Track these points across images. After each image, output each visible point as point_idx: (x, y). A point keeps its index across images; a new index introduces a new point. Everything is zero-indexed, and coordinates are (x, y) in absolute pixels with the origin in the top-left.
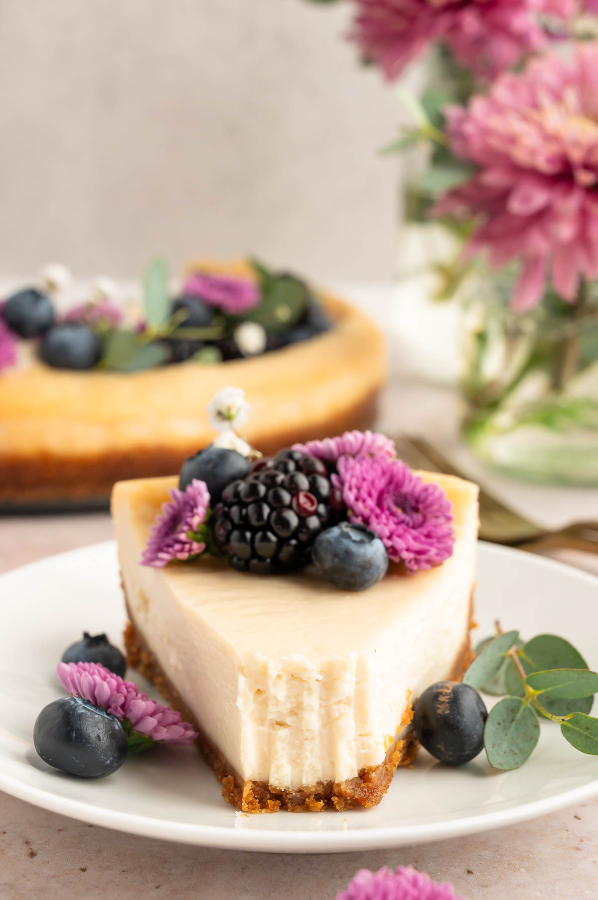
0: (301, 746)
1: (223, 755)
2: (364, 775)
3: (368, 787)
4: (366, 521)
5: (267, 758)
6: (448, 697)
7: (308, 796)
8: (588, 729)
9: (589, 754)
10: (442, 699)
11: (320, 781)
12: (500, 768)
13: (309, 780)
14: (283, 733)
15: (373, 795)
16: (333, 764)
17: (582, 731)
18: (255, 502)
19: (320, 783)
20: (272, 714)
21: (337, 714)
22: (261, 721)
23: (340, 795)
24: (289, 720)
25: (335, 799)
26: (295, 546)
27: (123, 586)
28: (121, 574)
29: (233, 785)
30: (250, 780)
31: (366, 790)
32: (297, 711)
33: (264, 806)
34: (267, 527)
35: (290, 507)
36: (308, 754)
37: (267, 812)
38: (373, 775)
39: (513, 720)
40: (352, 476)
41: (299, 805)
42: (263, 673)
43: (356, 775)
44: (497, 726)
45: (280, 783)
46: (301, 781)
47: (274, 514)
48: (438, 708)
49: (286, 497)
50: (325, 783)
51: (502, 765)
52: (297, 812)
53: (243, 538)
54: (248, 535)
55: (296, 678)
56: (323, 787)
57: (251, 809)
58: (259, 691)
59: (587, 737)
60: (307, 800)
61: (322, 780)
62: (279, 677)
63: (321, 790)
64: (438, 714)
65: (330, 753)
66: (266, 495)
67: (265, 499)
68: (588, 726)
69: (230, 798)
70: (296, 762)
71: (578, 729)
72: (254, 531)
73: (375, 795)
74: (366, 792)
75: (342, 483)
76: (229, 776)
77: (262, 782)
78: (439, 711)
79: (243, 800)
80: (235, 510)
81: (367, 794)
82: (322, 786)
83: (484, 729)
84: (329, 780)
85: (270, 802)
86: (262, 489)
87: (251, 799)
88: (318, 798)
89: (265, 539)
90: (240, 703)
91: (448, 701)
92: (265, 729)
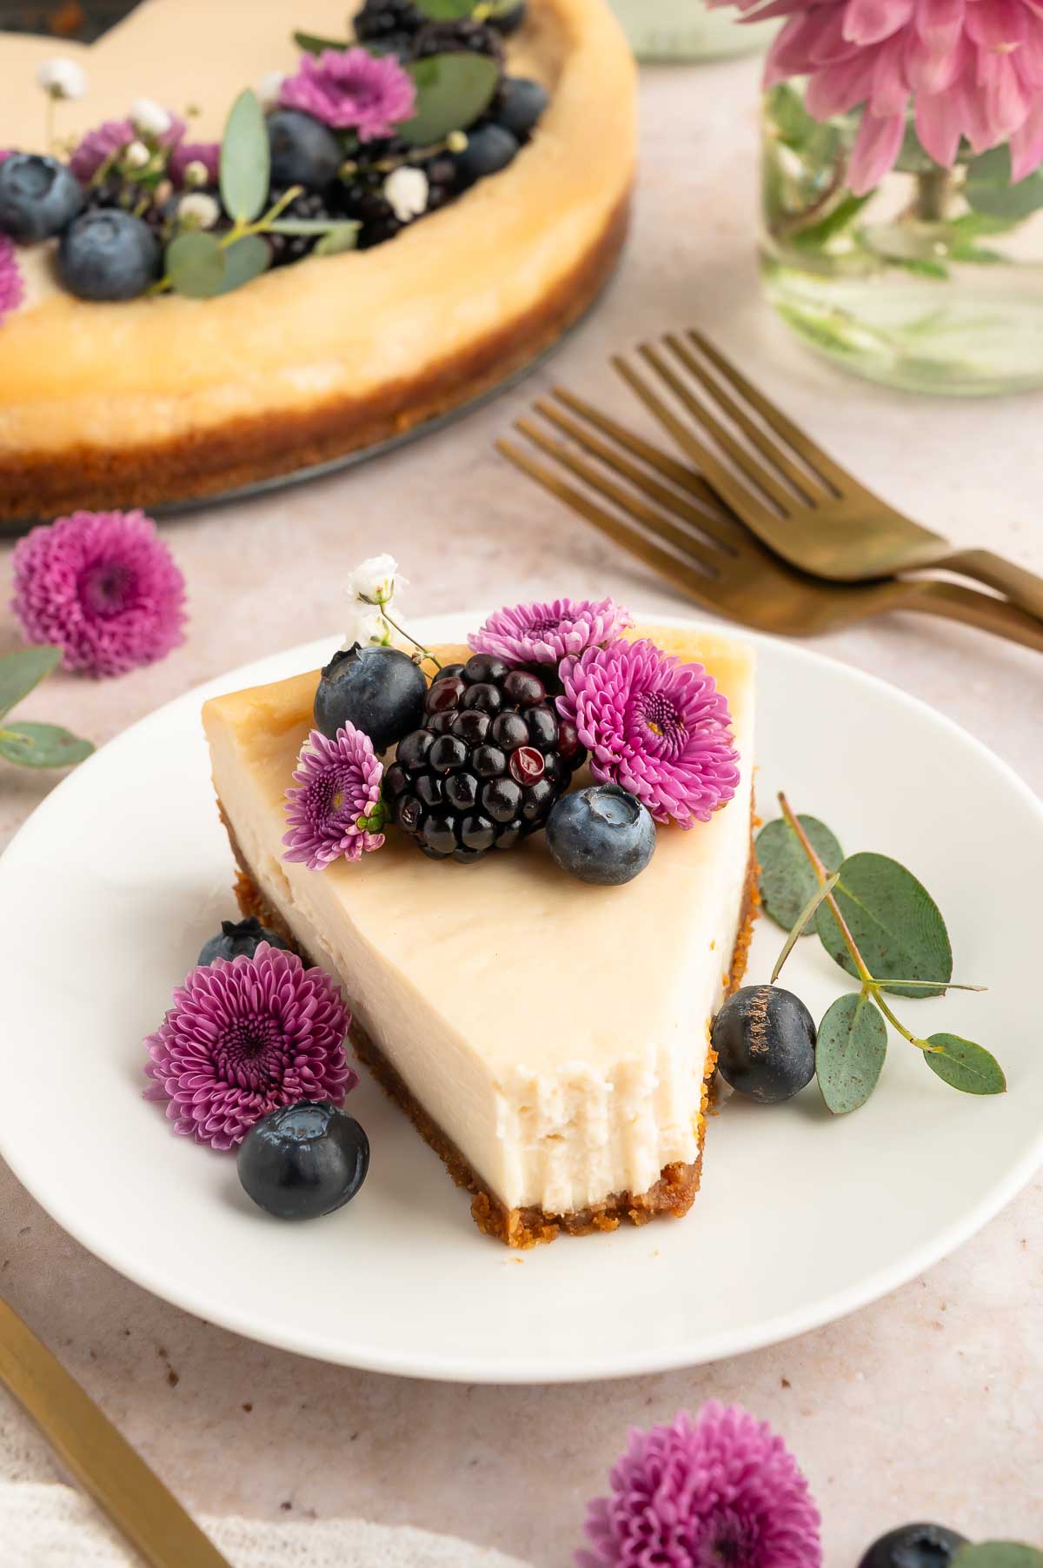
0: (584, 1159)
1: (463, 1155)
2: (669, 1174)
3: (676, 1190)
4: (616, 769)
5: (539, 1178)
6: (763, 1025)
7: (596, 1215)
8: (963, 1056)
9: (967, 1092)
10: (755, 1028)
11: (612, 1194)
12: (843, 1110)
13: (597, 1195)
14: (560, 1150)
15: (684, 1200)
16: (628, 1172)
17: (954, 1060)
18: (454, 772)
19: (611, 1196)
20: (543, 1130)
21: (631, 1117)
22: (528, 1138)
23: (640, 1208)
24: (566, 1134)
25: (633, 1213)
26: (521, 827)
27: (225, 819)
28: (220, 804)
29: (488, 1207)
30: (516, 1209)
31: (674, 1195)
32: (578, 1121)
33: (537, 1234)
34: (479, 810)
35: (506, 774)
36: (594, 1169)
37: (542, 1242)
38: (682, 1173)
39: (850, 1029)
40: (587, 699)
41: (584, 1225)
42: (531, 1089)
43: (658, 1177)
44: (831, 1046)
45: (558, 1207)
46: (587, 1198)
47: (486, 789)
48: (752, 1044)
49: (498, 757)
50: (618, 1195)
51: (844, 1106)
52: (583, 1235)
53: (442, 827)
54: (450, 822)
55: (577, 1088)
56: (616, 1199)
57: (523, 1242)
58: (524, 1109)
59: (963, 1068)
60: (595, 1219)
61: (614, 1192)
62: (554, 1093)
63: (613, 1204)
64: (753, 1053)
65: (625, 1159)
66: (469, 759)
67: (468, 767)
68: (962, 1052)
69: (488, 1227)
70: (579, 1178)
71: (949, 1056)
72: (459, 816)
73: (687, 1199)
74: (673, 1198)
75: (573, 709)
76: (480, 1193)
77: (532, 1207)
78: (754, 1048)
79: (510, 1236)
80: (424, 780)
81: (676, 1200)
82: (614, 1200)
83: (814, 1058)
84: (623, 1190)
85: (545, 1230)
86: (460, 748)
87: (520, 1232)
88: (610, 1213)
89: (477, 827)
90: (501, 1132)
91: (764, 1031)
92: (534, 1147)
